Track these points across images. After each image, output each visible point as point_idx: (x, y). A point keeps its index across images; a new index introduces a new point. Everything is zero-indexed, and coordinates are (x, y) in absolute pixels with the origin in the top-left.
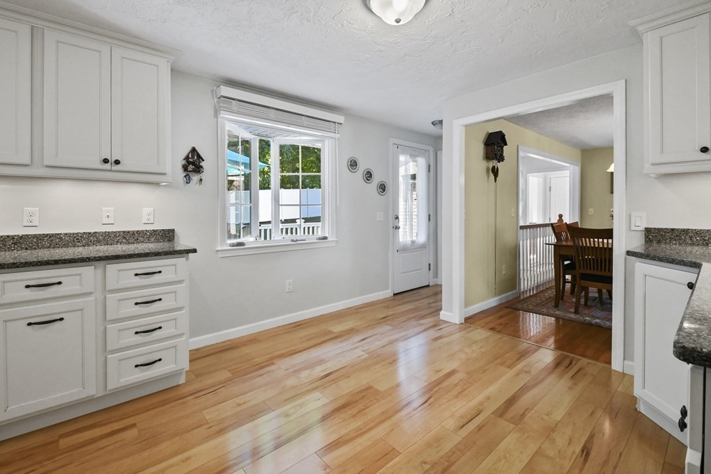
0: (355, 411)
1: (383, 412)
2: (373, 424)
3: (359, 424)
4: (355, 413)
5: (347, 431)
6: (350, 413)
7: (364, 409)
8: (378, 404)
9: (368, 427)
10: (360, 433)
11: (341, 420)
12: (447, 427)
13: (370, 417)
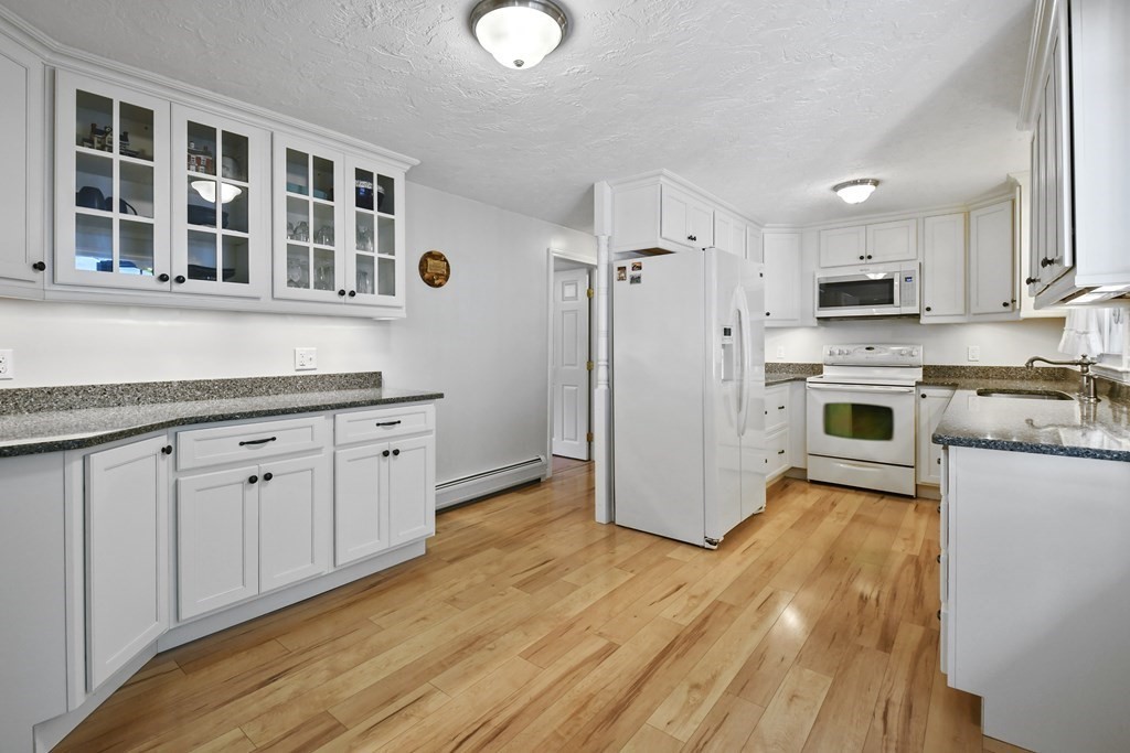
0: (594, 707)
1: (544, 710)
2: (559, 686)
3: (579, 686)
4: (592, 703)
5: (593, 674)
6: (600, 702)
7: (578, 712)
8: (555, 727)
9: (565, 682)
10: (573, 673)
11: (608, 688)
12: (444, 695)
13: (565, 698)
